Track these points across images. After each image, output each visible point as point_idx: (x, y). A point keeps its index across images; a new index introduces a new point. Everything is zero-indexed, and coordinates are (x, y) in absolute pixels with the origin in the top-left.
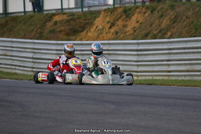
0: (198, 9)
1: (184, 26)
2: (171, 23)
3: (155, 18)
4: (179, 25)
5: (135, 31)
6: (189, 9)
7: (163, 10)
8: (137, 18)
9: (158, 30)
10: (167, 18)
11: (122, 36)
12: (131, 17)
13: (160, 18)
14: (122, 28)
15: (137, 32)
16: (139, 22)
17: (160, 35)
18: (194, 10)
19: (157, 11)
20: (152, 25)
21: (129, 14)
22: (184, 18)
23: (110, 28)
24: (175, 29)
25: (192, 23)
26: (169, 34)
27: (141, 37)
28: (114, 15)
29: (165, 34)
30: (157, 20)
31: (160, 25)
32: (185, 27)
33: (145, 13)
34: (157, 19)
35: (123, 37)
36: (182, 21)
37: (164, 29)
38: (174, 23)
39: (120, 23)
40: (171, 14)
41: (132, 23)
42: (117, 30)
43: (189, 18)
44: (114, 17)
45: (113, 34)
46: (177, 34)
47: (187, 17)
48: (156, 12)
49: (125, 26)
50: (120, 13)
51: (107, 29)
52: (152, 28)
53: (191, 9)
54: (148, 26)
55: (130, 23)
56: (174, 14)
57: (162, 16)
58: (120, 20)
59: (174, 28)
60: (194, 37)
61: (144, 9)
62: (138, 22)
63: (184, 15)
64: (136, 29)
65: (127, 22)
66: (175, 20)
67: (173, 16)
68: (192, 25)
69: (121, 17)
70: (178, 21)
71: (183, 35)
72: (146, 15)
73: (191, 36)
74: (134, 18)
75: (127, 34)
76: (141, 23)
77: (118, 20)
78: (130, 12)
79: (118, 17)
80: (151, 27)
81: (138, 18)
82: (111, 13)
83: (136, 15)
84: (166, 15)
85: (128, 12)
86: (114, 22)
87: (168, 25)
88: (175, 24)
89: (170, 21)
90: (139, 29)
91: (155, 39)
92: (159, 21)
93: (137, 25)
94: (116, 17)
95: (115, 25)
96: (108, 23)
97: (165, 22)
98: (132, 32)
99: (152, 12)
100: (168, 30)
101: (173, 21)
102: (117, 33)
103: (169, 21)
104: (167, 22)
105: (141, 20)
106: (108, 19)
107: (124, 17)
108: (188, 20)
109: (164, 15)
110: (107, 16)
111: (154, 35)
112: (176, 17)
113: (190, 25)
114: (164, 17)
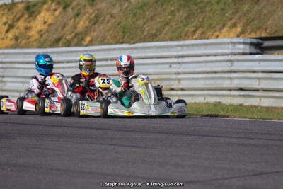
0: (126, 5)
1: (108, 28)
2: (91, 24)
3: (69, 18)
4: (101, 27)
5: (41, 36)
6: (114, 6)
7: (79, 7)
8: (44, 17)
9: (73, 34)
10: (85, 17)
11: (23, 42)
12: (36, 16)
13: (75, 18)
14: (24, 31)
15: (44, 36)
16: (47, 24)
17: (76, 40)
18: (121, 6)
19: (71, 7)
20: (64, 27)
21: (34, 12)
22: (108, 17)
23: (8, 31)
24: (95, 34)
25: (118, 25)
26: (88, 39)
27: (49, 43)
28: (13, 13)
29: (82, 39)
30: (72, 21)
31: (75, 27)
32: (109, 30)
33: (55, 10)
34: (71, 19)
35: (25, 43)
36: (106, 21)
37: (81, 33)
38: (94, 24)
39: (21, 24)
40: (91, 11)
41: (38, 24)
42: (17, 34)
43: (115, 18)
44: (13, 17)
45: (11, 39)
46: (99, 39)
47: (112, 16)
48: (69, 10)
49: (28, 29)
50: (21, 10)
51: (4, 33)
52: (64, 31)
53: (117, 5)
54: (60, 29)
55: (35, 25)
56: (94, 12)
57: (78, 15)
58: (21, 21)
59: (94, 31)
60: (122, 43)
61: (53, 5)
62: (45, 23)
63: (107, 14)
64: (43, 32)
65: (31, 24)
66: (95, 21)
67: (93, 15)
68: (118, 27)
69: (22, 16)
70: (100, 21)
71: (106, 41)
72: (57, 13)
73: (117, 43)
74: (40, 18)
75: (31, 40)
76: (50, 25)
77: (18, 20)
78: (34, 9)
79: (18, 16)
80: (62, 30)
81: (46, 18)
82: (9, 10)
83: (42, 14)
84: (84, 14)
85: (32, 10)
86: (13, 23)
87: (86, 27)
88: (96, 26)
89: (90, 22)
90: (47, 33)
91: (69, 46)
92: (74, 21)
93: (45, 27)
94: (15, 16)
95: (15, 28)
96: (5, 24)
97: (82, 24)
98: (37, 36)
99: (64, 8)
100: (86, 35)
101: (93, 22)
102: (16, 38)
103: (87, 22)
104: (84, 23)
105: (50, 21)
106: (4, 19)
107: (26, 16)
108: (114, 20)
109: (80, 13)
110: (3, 15)
111: (68, 41)
112: (97, 16)
113: (116, 28)
114: (81, 15)
